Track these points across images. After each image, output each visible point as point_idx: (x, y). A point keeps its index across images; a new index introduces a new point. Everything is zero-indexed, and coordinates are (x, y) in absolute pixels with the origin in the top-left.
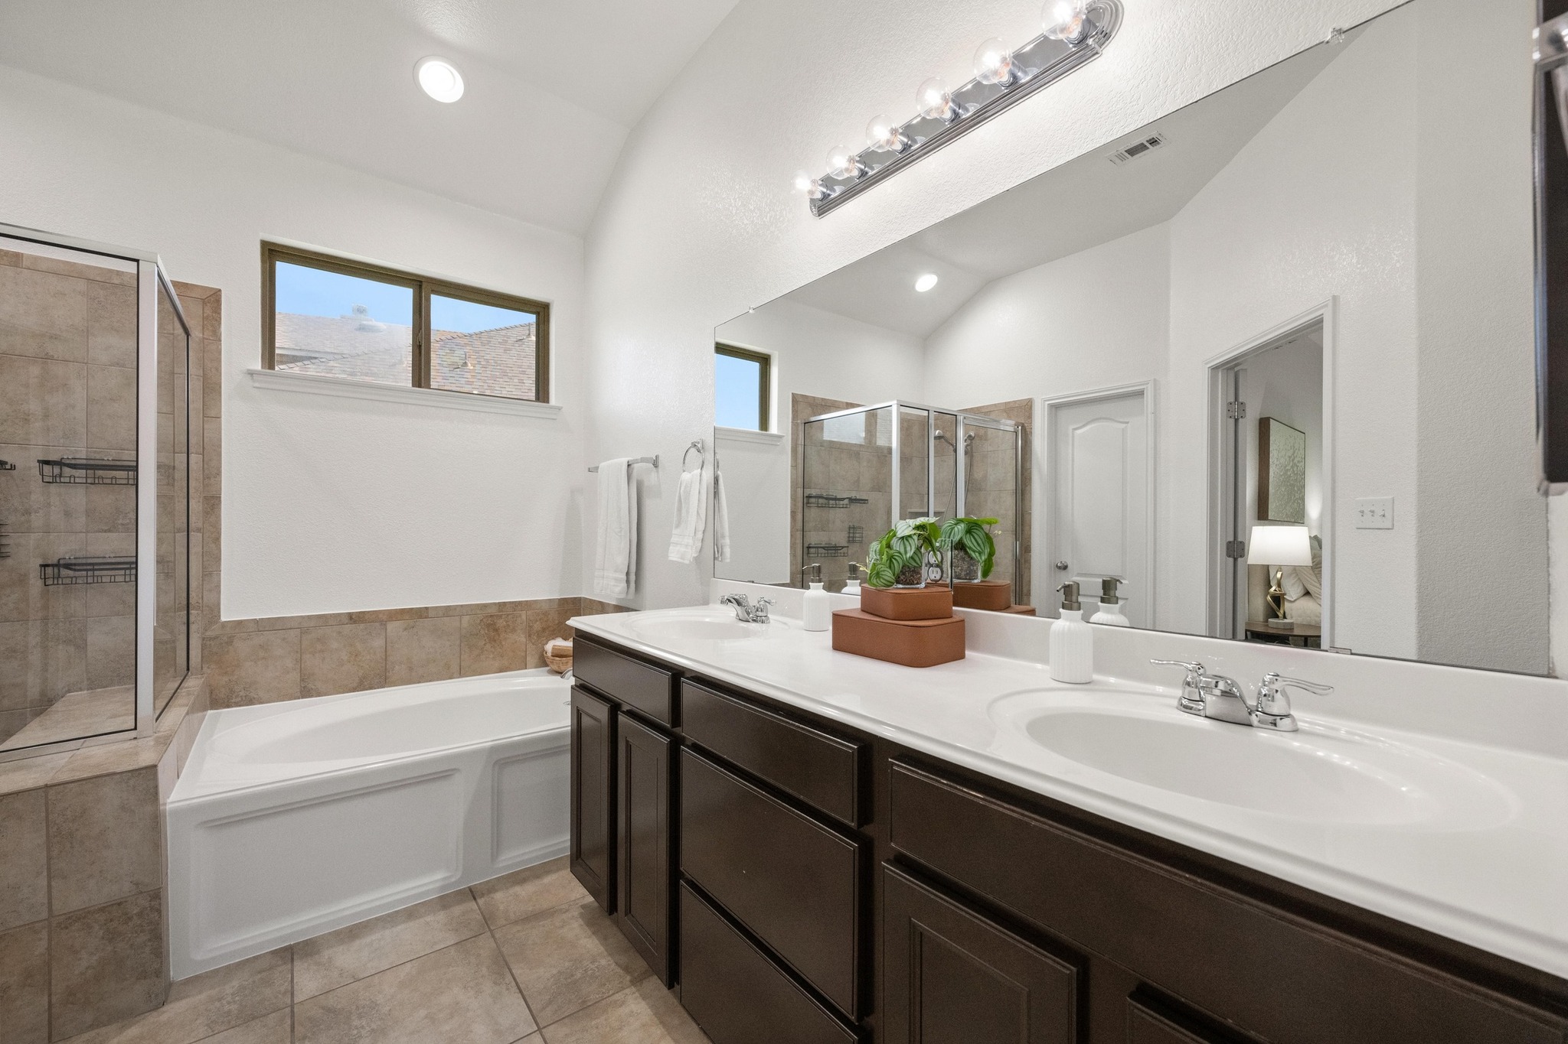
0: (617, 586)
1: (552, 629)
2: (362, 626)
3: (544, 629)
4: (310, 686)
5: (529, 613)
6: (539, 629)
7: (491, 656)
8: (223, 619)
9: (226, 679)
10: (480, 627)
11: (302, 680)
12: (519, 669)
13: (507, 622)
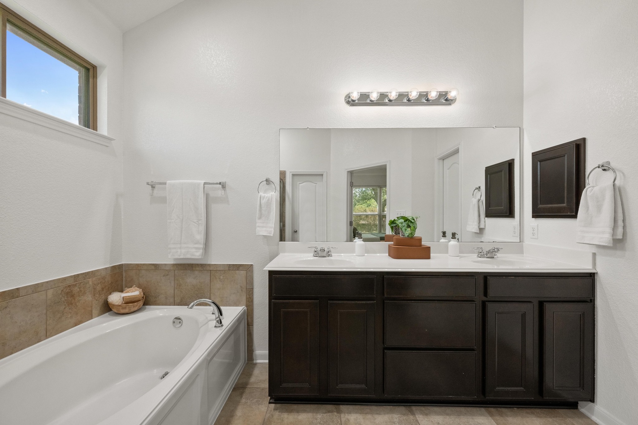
0: (199, 252)
1: (107, 287)
3: (103, 289)
5: (94, 279)
6: (100, 289)
7: (69, 316)
10: (61, 296)
12: (88, 321)
13: (80, 288)
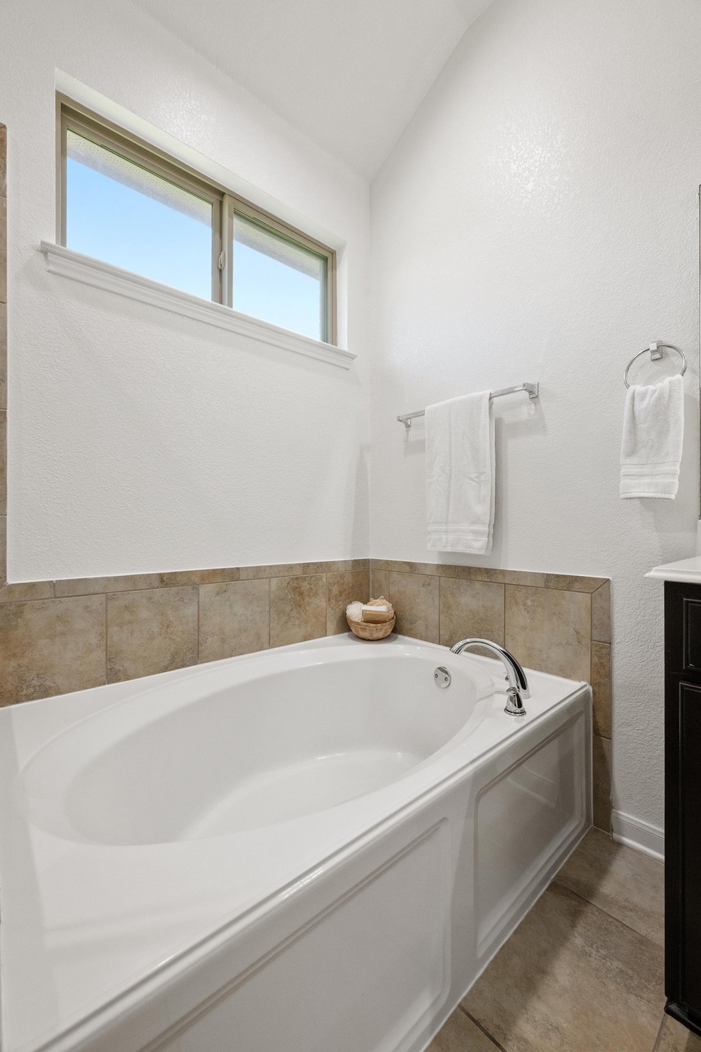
2: (174, 590)
3: (341, 593)
4: (118, 667)
5: (329, 574)
6: (337, 592)
7: (297, 623)
8: (10, 581)
9: (13, 663)
10: (287, 591)
11: (109, 660)
12: (321, 637)
13: (310, 584)
